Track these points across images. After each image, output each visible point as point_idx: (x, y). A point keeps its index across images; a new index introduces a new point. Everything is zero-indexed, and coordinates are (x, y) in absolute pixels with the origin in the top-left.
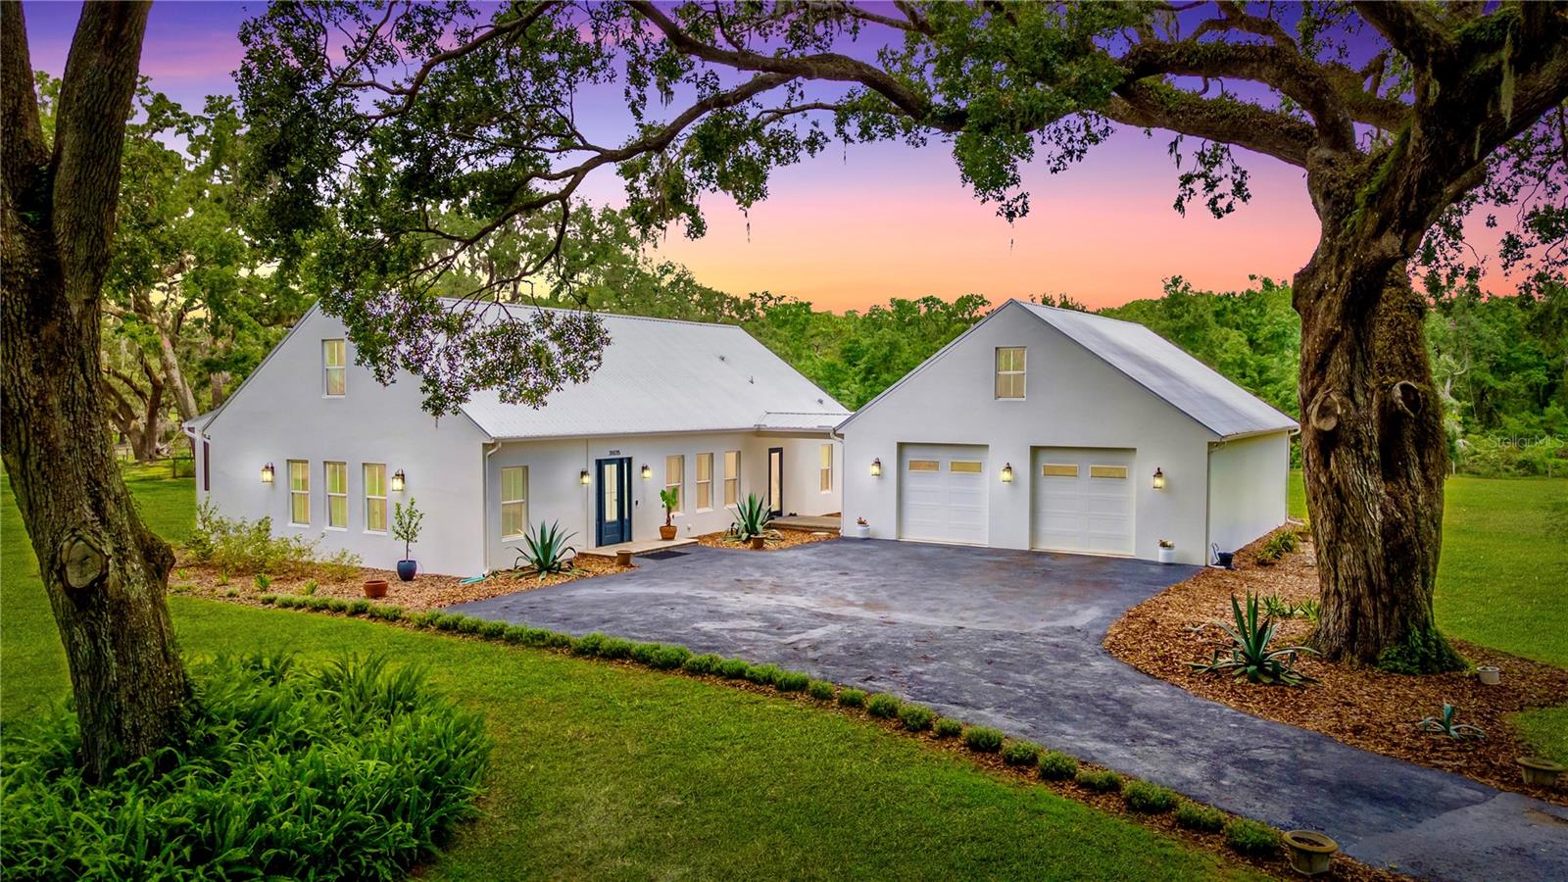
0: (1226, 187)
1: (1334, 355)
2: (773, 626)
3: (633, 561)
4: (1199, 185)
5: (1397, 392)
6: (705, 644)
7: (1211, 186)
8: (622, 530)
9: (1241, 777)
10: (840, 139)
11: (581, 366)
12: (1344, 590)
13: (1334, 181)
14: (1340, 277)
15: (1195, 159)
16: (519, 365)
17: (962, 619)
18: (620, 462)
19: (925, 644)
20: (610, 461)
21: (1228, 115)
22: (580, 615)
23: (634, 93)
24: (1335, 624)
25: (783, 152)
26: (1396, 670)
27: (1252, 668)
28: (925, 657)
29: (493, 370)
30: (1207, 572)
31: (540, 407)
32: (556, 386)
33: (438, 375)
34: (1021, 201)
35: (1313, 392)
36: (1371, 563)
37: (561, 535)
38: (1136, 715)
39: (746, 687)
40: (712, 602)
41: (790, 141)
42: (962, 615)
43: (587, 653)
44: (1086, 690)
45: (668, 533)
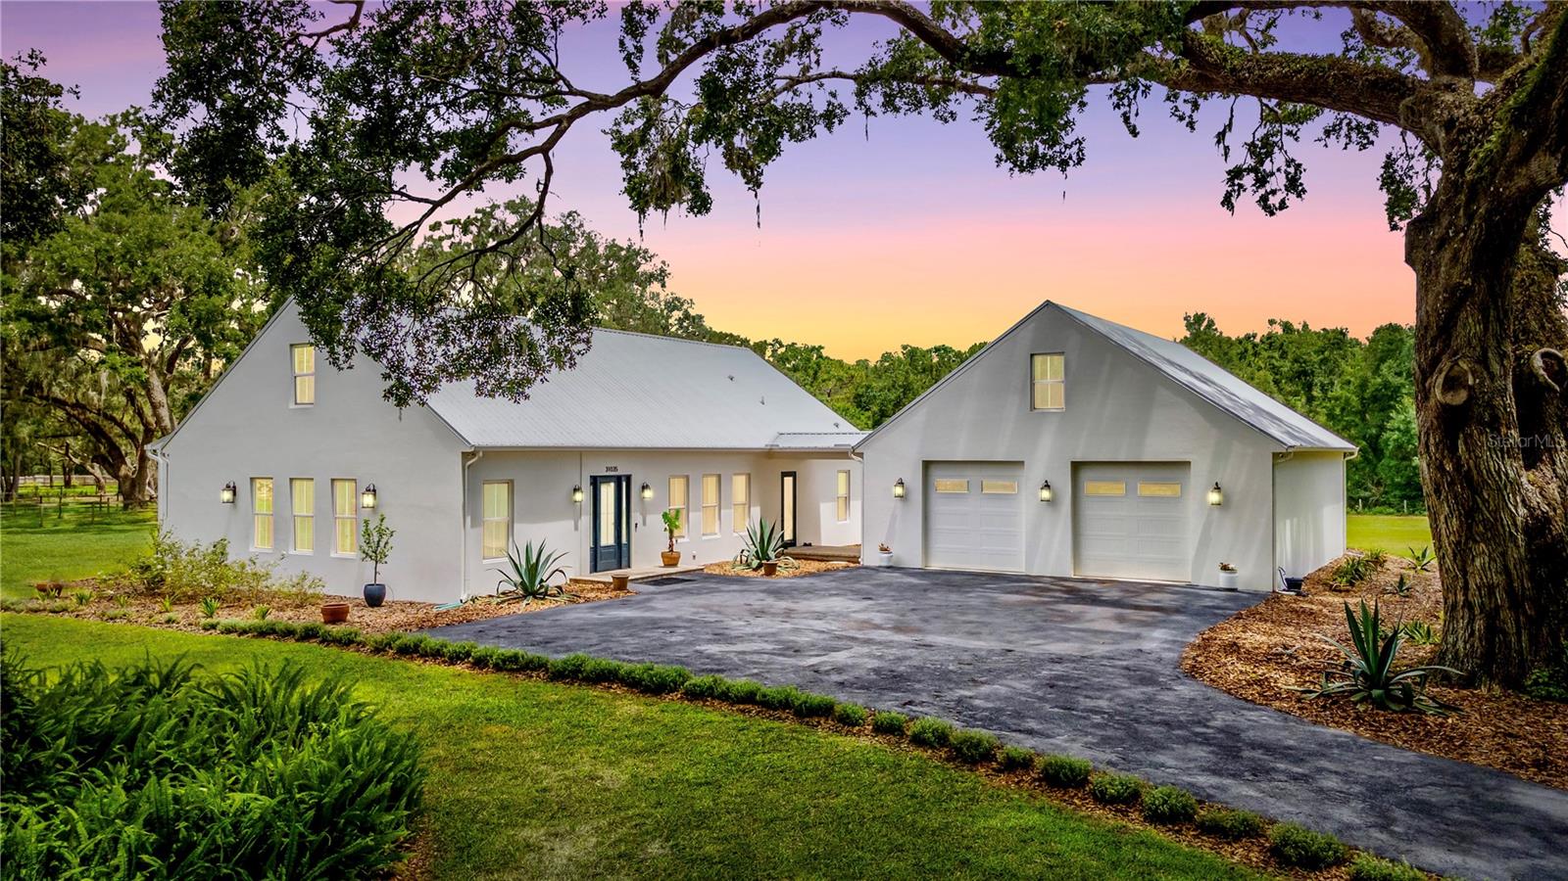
0: (1278, 181)
1: (1463, 315)
2: (788, 648)
3: (630, 586)
4: (1248, 180)
5: (1538, 362)
6: (709, 667)
7: (1261, 181)
8: (620, 554)
9: (1416, 823)
10: (861, 113)
11: (567, 350)
12: (1477, 601)
13: (1458, 107)
14: (1470, 217)
15: (1245, 150)
16: (498, 353)
17: (1010, 642)
18: (618, 480)
19: (971, 667)
20: (607, 479)
21: (1303, 68)
22: (565, 638)
23: (630, 43)
24: (1465, 642)
25: (797, 127)
26: (1549, 697)
27: (1376, 692)
28: (973, 681)
29: (470, 358)
30: (1273, 598)
31: (522, 401)
32: (540, 377)
33: (403, 360)
34: (1075, 148)
35: (1434, 362)
36: (1512, 567)
37: (549, 556)
38: (1248, 744)
39: (758, 713)
40: (718, 625)
41: (806, 113)
42: (1008, 638)
43: (567, 677)
44: (1176, 716)
45: (671, 559)
